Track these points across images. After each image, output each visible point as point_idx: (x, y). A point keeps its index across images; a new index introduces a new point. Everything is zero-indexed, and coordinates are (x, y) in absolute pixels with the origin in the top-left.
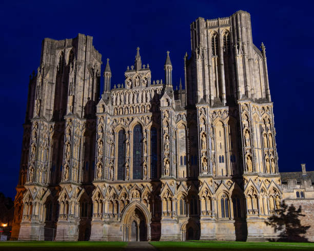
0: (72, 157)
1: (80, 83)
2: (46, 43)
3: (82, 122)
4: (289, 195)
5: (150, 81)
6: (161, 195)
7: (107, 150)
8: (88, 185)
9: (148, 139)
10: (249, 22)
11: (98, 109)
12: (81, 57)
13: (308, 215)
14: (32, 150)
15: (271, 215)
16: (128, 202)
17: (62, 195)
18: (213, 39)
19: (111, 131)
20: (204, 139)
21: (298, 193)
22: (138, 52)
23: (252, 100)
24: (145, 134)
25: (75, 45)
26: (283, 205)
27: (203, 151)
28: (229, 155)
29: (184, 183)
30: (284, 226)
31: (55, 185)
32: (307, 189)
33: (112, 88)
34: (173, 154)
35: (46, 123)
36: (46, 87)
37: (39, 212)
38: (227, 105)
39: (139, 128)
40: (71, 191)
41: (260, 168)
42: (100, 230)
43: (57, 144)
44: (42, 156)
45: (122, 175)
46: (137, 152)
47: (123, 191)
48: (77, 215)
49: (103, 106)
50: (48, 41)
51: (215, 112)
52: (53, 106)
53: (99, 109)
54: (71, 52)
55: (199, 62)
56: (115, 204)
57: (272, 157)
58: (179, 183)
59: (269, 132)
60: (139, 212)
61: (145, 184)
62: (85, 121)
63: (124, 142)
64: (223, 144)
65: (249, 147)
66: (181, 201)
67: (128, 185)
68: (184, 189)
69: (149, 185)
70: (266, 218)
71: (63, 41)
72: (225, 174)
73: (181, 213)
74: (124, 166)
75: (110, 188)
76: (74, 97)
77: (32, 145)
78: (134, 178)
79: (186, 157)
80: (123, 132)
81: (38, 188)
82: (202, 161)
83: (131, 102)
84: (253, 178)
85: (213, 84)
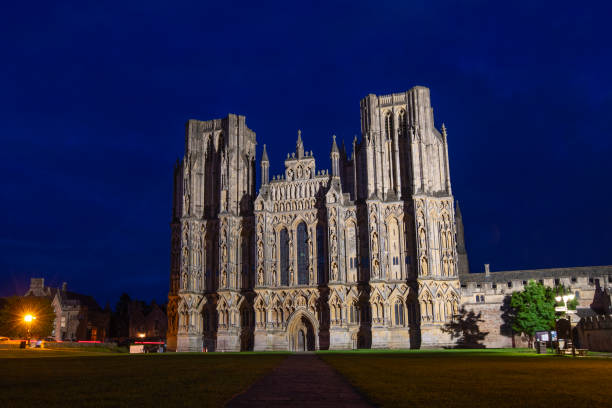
0: (229, 261)
1: (233, 174)
2: (190, 127)
3: (238, 220)
4: (468, 299)
5: (314, 171)
6: (329, 302)
7: (268, 252)
8: (248, 291)
9: (313, 239)
10: (428, 99)
11: (256, 206)
12: (233, 142)
13: (487, 321)
14: (184, 254)
15: (448, 321)
16: (294, 309)
17: (220, 303)
18: (387, 119)
19: (271, 231)
20: (376, 240)
21: (477, 297)
22: (300, 137)
23: (428, 194)
24: (309, 233)
25: (225, 127)
26: (463, 311)
27: (374, 253)
28: (404, 256)
29: (355, 288)
30: (461, 333)
31: (211, 291)
32: (488, 292)
33: (271, 179)
34: (342, 257)
35: (197, 222)
36: (195, 179)
37: (196, 321)
38: (402, 198)
39: (303, 226)
40: (230, 299)
41: (436, 271)
42: (264, 341)
43: (211, 244)
44: (194, 260)
45: (285, 281)
46: (302, 255)
47: (288, 298)
48: (238, 324)
49: (262, 203)
50: (192, 123)
51: (388, 208)
52: (203, 201)
53: (258, 207)
54: (221, 135)
55: (370, 150)
56: (280, 313)
57: (451, 258)
58: (348, 288)
59: (448, 230)
60: (305, 320)
61: (311, 290)
62: (241, 218)
63: (287, 242)
64: (397, 245)
65: (424, 248)
66: (352, 308)
67: (293, 291)
68: (354, 294)
69: (316, 290)
70: (442, 324)
71: (210, 123)
72: (399, 277)
73: (352, 321)
74: (288, 269)
75: (273, 295)
76: (227, 192)
77: (184, 248)
78: (299, 283)
79: (356, 259)
80: (285, 231)
81: (193, 295)
82: (373, 264)
83: (293, 196)
84: (428, 282)
85: (386, 174)
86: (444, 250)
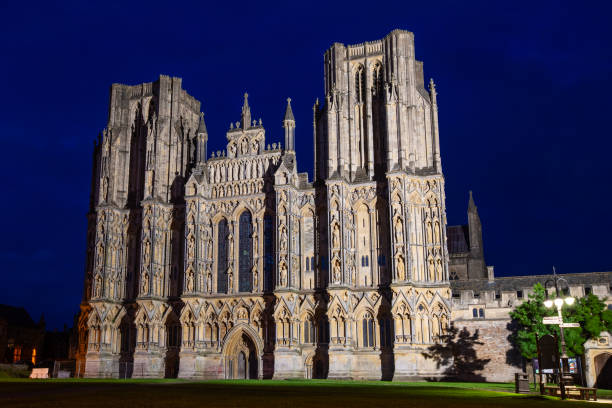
0: (152, 260)
1: (162, 149)
2: (114, 92)
3: (168, 209)
4: (462, 314)
5: (263, 145)
6: (275, 315)
7: (202, 250)
8: (175, 302)
9: (259, 233)
10: (412, 47)
11: (187, 190)
12: (164, 110)
13: (488, 344)
14: (98, 252)
15: (433, 343)
16: (232, 324)
17: (139, 315)
18: (357, 75)
19: (208, 222)
20: (337, 232)
21: (475, 311)
22: (246, 101)
23: (408, 171)
24: (255, 225)
25: (156, 92)
26: (453, 330)
27: (335, 249)
28: (376, 255)
29: (311, 297)
30: (452, 360)
31: (130, 303)
32: (488, 305)
33: (209, 157)
34: (295, 254)
35: (117, 212)
36: (117, 159)
37: (112, 338)
38: (374, 179)
39: (247, 216)
40: (153, 311)
41: (418, 274)
42: (193, 366)
43: (134, 242)
44: (112, 260)
45: (223, 287)
46: (245, 253)
47: (225, 309)
48: (163, 343)
49: (195, 186)
50: (117, 88)
51: (356, 191)
52: (127, 185)
53: (189, 191)
54: (152, 103)
55: (332, 115)
56: (215, 329)
57: (438, 257)
58: (303, 297)
59: (436, 219)
60: (247, 339)
61: (254, 299)
62: (172, 207)
63: (227, 237)
64: (368, 239)
65: (400, 243)
66: (306, 324)
67: (232, 300)
68: (310, 304)
69: (261, 300)
70: (425, 347)
71: (139, 87)
72: (369, 283)
73: (307, 341)
74: (226, 273)
75: (208, 304)
76: (154, 172)
77: (98, 245)
78: (241, 290)
79: (314, 259)
80: (224, 223)
81: (107, 305)
82: (333, 265)
83: (236, 178)
84: (405, 289)
85: (355, 146)
86: (430, 246)
